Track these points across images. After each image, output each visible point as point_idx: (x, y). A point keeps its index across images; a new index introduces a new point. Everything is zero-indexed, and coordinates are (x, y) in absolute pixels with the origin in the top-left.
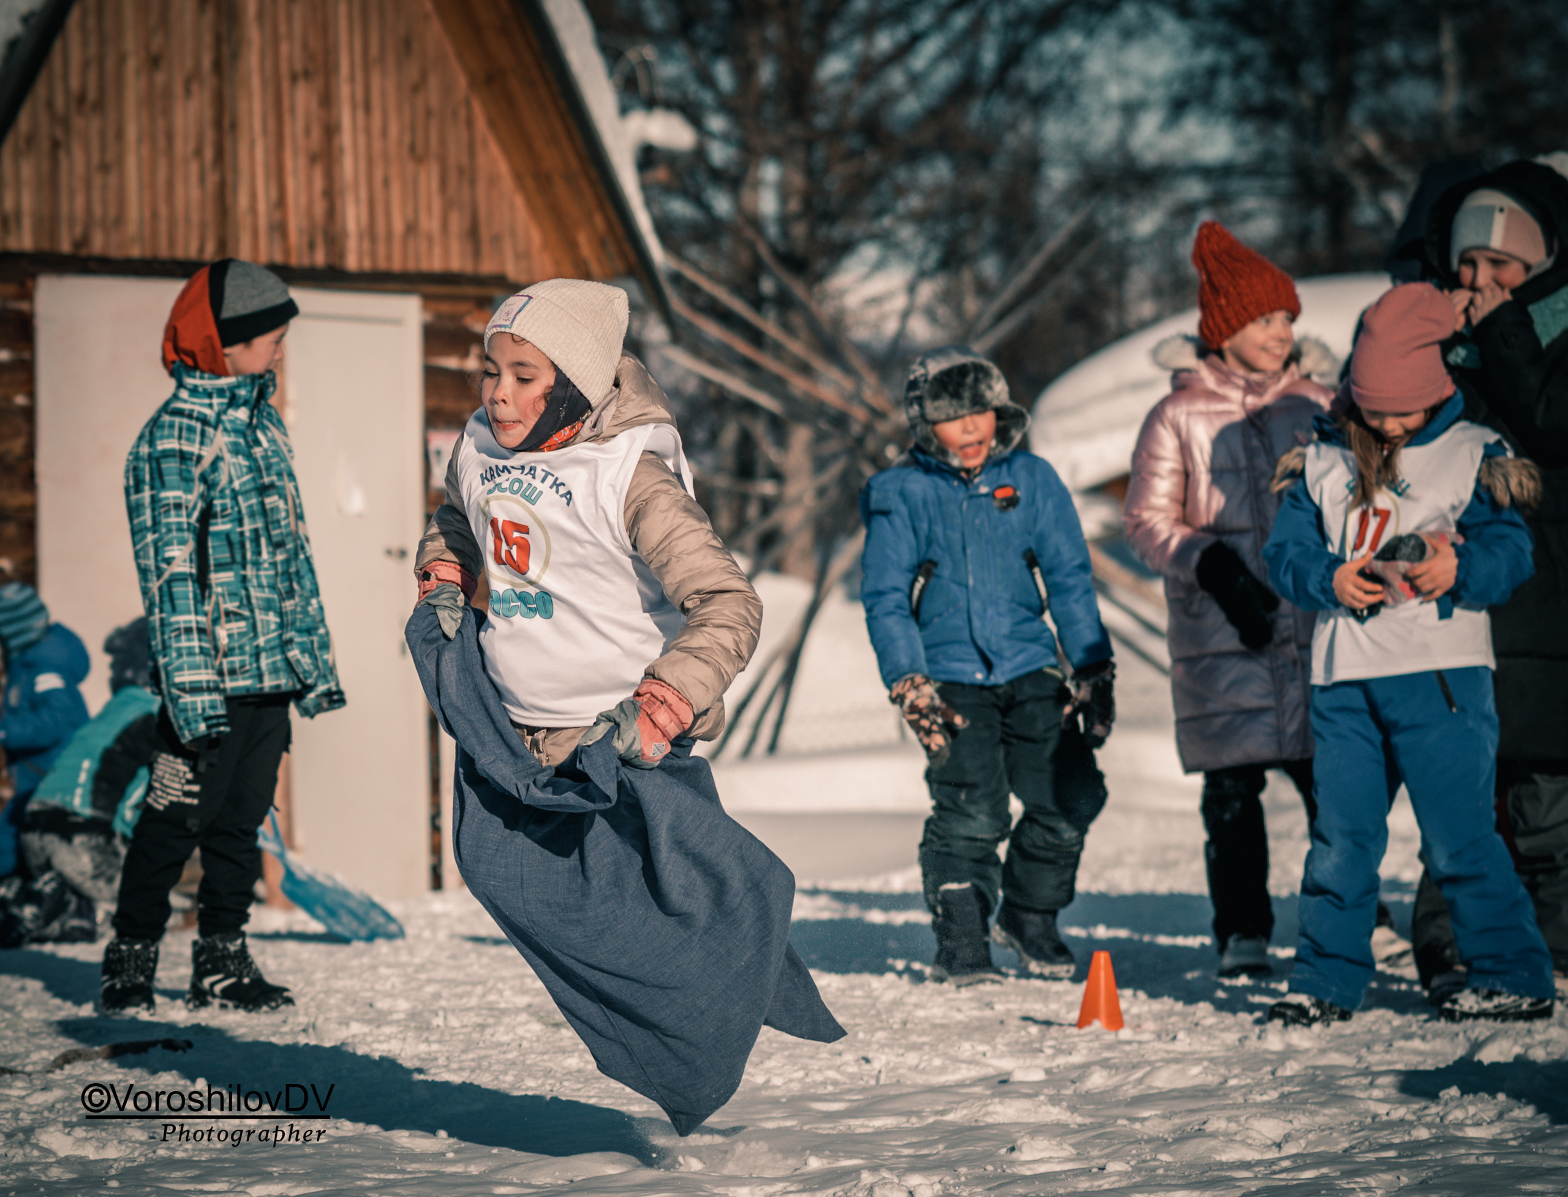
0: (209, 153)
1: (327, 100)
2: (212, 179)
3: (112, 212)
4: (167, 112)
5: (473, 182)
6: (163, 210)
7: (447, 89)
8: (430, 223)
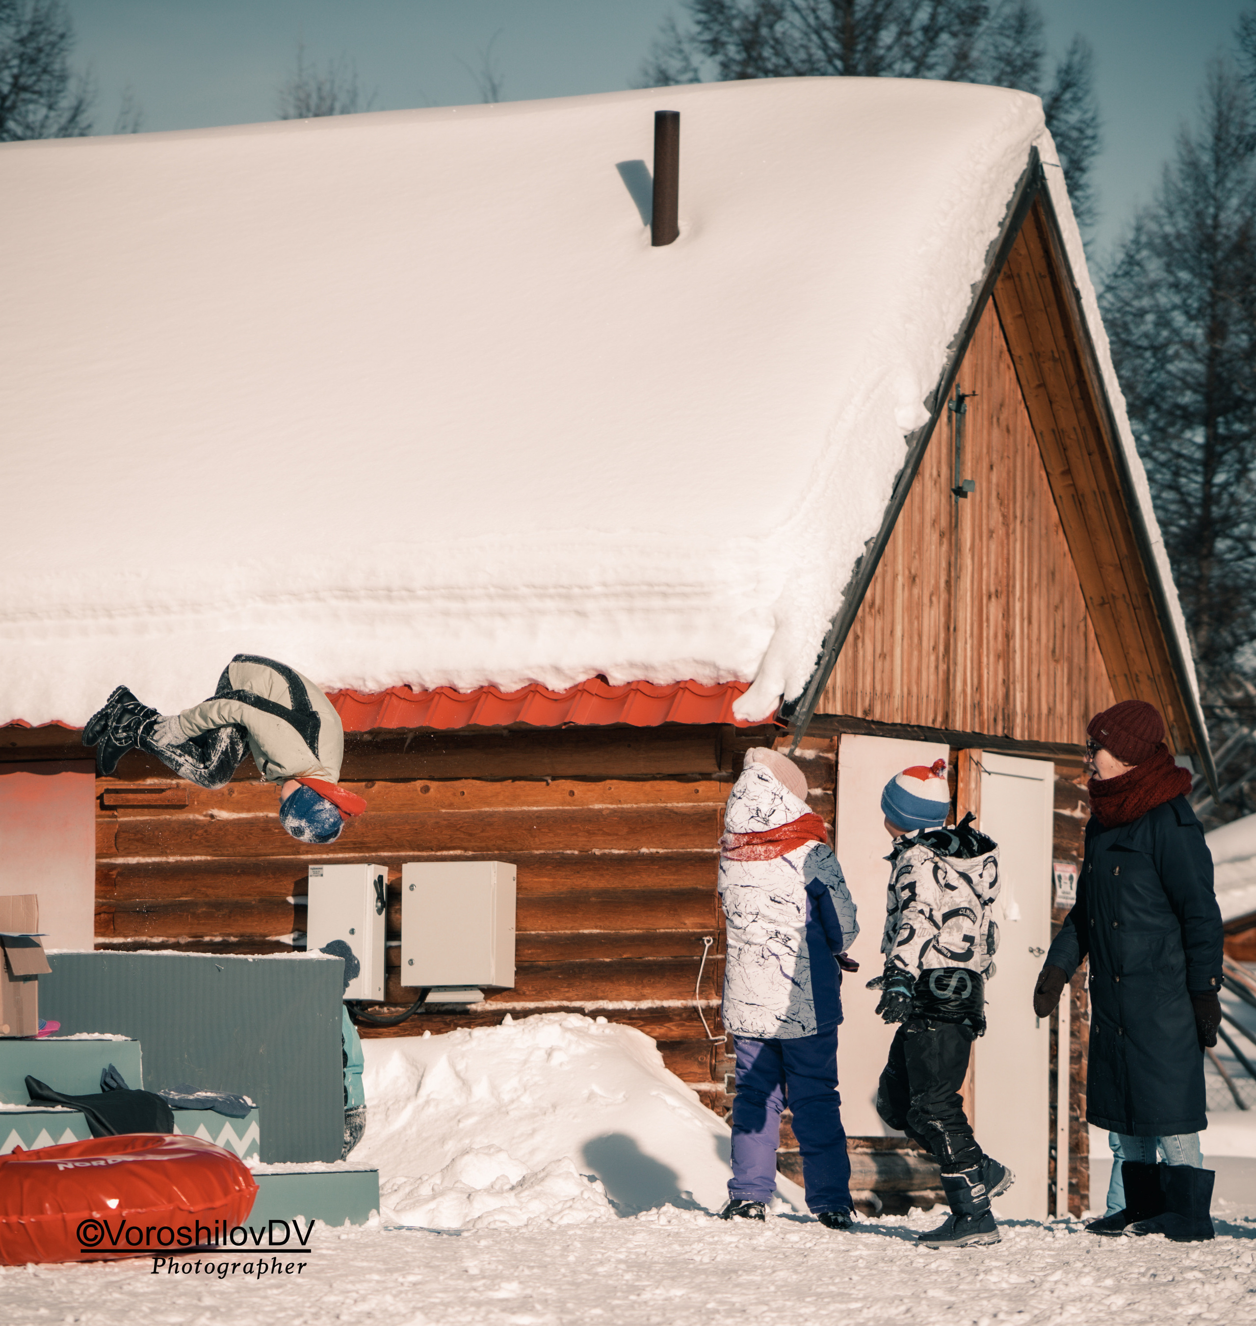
0: (941, 648)
1: (1007, 614)
2: (943, 667)
3: (886, 691)
4: (919, 618)
5: (1086, 679)
6: (914, 690)
7: (1074, 610)
8: (1062, 708)
